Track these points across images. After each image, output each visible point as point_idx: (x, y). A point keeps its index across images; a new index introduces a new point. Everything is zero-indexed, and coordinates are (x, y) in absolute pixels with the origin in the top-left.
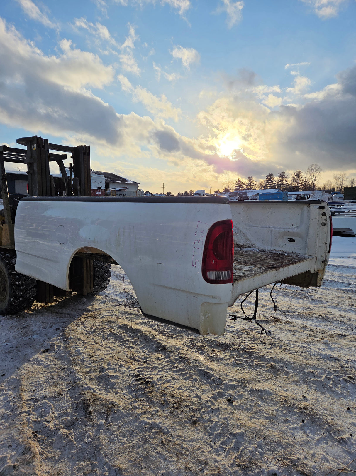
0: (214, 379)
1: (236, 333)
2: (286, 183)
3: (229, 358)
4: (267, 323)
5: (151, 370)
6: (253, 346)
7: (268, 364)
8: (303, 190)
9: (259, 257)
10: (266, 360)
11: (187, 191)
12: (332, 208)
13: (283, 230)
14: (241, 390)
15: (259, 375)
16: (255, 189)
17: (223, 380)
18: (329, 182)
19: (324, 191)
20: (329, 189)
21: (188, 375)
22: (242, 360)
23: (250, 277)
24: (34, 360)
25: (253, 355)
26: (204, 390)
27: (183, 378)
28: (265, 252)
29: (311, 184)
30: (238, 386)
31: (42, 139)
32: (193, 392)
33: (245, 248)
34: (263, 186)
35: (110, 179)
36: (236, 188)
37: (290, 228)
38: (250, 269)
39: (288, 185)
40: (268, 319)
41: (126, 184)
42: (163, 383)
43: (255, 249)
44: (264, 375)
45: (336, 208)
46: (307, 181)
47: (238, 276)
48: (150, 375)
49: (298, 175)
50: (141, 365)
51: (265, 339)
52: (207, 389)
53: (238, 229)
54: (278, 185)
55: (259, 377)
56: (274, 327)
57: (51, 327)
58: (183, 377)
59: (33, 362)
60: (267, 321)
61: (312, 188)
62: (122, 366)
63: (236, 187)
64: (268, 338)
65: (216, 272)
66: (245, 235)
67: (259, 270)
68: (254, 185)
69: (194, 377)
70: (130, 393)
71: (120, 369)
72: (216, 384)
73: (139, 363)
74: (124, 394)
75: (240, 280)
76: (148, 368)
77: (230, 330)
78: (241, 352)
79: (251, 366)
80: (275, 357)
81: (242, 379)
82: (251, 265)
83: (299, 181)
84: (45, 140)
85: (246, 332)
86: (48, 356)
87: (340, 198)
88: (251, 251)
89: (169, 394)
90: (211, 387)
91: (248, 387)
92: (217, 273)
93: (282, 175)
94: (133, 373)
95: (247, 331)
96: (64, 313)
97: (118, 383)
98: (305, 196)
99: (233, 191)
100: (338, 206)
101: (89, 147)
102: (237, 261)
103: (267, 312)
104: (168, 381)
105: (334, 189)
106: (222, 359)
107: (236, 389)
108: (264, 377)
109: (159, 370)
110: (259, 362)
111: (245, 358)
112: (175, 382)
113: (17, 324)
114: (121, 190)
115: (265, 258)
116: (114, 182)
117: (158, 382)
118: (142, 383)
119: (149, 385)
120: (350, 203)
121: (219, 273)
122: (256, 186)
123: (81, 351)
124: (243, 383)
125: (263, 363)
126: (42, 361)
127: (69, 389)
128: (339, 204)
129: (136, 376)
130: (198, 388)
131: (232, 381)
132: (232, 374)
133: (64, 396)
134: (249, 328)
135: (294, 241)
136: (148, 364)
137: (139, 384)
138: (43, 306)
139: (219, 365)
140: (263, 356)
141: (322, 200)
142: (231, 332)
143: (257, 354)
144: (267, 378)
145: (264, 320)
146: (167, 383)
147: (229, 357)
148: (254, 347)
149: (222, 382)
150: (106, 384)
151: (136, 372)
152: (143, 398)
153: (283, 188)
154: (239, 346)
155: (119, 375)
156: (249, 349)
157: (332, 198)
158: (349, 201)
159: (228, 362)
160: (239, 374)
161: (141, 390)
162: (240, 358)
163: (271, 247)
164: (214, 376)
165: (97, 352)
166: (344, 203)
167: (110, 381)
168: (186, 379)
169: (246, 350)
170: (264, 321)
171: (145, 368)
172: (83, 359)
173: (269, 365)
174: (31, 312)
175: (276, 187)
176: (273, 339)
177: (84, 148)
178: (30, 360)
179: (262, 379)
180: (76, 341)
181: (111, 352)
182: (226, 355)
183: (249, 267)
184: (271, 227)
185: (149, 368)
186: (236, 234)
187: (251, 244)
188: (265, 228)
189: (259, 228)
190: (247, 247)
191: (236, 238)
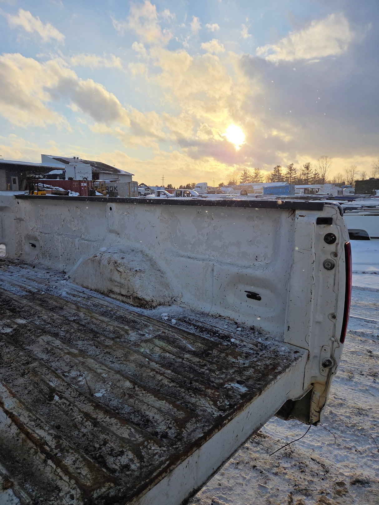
2: (294, 176)
8: (312, 184)
11: (189, 184)
12: (342, 203)
13: (235, 270)
16: (262, 182)
18: (340, 175)
19: (333, 184)
20: (340, 182)
29: (321, 177)
34: (270, 179)
35: (100, 169)
36: (242, 181)
37: (249, 267)
39: (297, 178)
41: (118, 175)
43: (178, 310)
45: (347, 204)
46: (317, 174)
49: (307, 168)
53: (151, 259)
54: (287, 177)
61: (322, 181)
63: (242, 179)
66: (161, 274)
68: (261, 178)
83: (308, 174)
87: (350, 192)
93: (291, 167)
98: (314, 190)
99: (238, 184)
100: (349, 201)
105: (344, 183)
114: (111, 181)
116: (104, 173)
120: (362, 198)
122: (263, 179)
128: (350, 199)
135: (259, 299)
141: (331, 194)
153: (292, 181)
157: (342, 192)
158: (361, 195)
163: (212, 306)
166: (355, 198)
175: (285, 180)
184: (211, 261)
186: (139, 274)
187: (171, 295)
188: (201, 262)
189: (189, 259)
190: (160, 305)
191: (138, 282)
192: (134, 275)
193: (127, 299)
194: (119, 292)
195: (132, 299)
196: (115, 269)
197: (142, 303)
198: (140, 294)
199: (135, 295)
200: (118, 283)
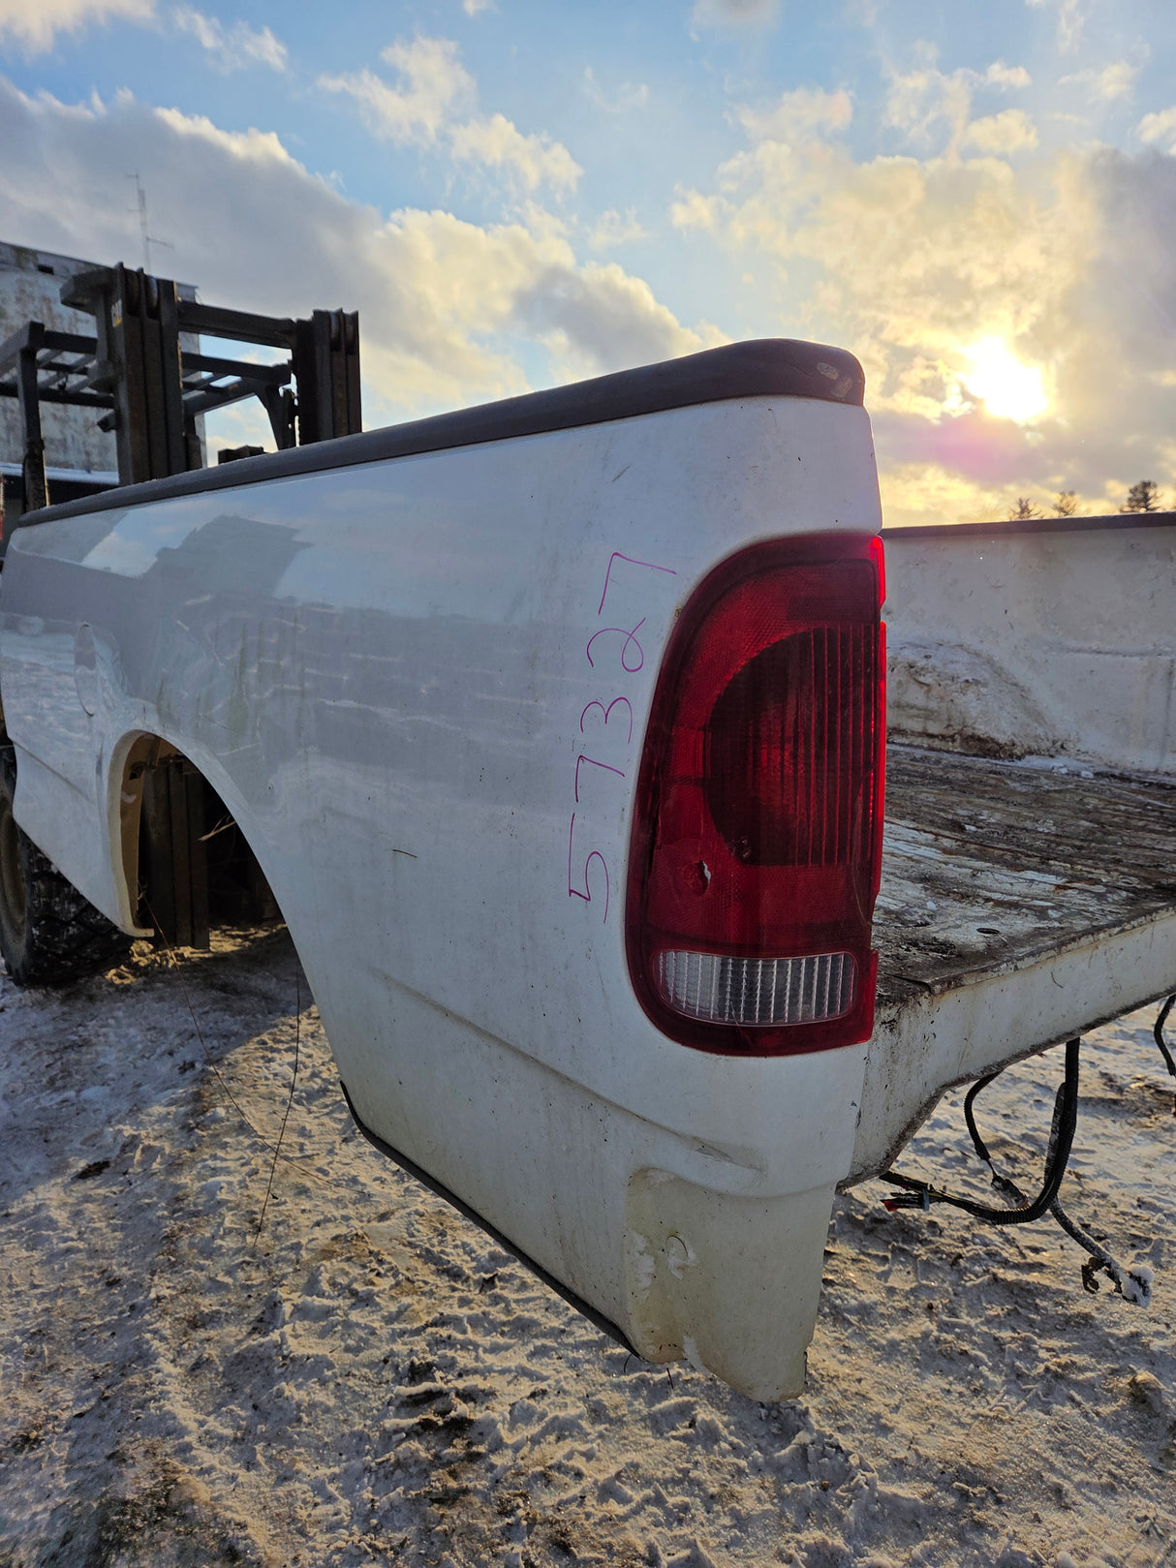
0: (804, 1448)
1: (957, 1160)
3: (906, 1311)
4: (1114, 1113)
5: (501, 1340)
6: (1036, 1250)
7: (1114, 1372)
9: (1096, 808)
10: (1103, 1347)
14: (951, 1548)
15: (1059, 1448)
17: (854, 1461)
21: (674, 1400)
22: (970, 1330)
23: (1031, 961)
24: (23, 1215)
25: (1037, 1308)
26: (741, 1521)
27: (645, 1412)
28: (1129, 780)
30: (936, 1512)
31: (147, 278)
32: (680, 1521)
33: (1019, 758)
38: (1035, 890)
40: (1120, 1090)
42: (535, 1441)
43: (1074, 765)
44: (1093, 1448)
47: (944, 947)
48: (485, 1372)
50: (464, 1302)
51: (1102, 1211)
52: (759, 1508)
53: (990, 662)
55: (1058, 1462)
56: (1155, 1138)
57: (171, 1053)
58: (650, 1404)
59: (12, 1227)
60: (1115, 1102)
62: (364, 1301)
64: (1121, 1208)
65: (724, 964)
66: (1022, 693)
67: (1093, 906)
69: (704, 1414)
70: (350, 1482)
71: (355, 1316)
72: (810, 1486)
73: (454, 1289)
74: (319, 1488)
75: (954, 983)
76: (491, 1322)
77: (927, 1140)
78: (971, 1281)
79: (1020, 1375)
80: (1158, 1334)
81: (961, 1470)
82: (1044, 864)
84: (159, 282)
85: (1007, 1156)
86: (88, 1199)
88: (1049, 774)
89: (546, 1521)
90: (782, 1497)
91: (994, 1534)
92: (737, 973)
94: (405, 1349)
95: (1012, 1153)
96: (252, 992)
97: (313, 1406)
101: (355, 317)
102: (962, 829)
103: (1117, 1052)
104: (562, 1429)
106: (865, 1311)
107: (921, 1536)
108: (1091, 1463)
109: (538, 1343)
110: (1064, 1359)
111: (989, 1321)
112: (601, 1436)
113: (50, 1028)
115: (1129, 815)
117: (512, 1428)
118: (427, 1425)
119: (457, 1449)
121: (752, 974)
123: (222, 1196)
124: (964, 1496)
125: (1090, 1368)
126: (51, 1224)
127: (81, 1415)
129: (419, 1373)
130: (712, 1497)
131: (902, 1477)
132: (912, 1418)
133: (39, 1453)
134: (1024, 1137)
136: (496, 1300)
137: (412, 1433)
138: (186, 955)
139: (847, 1349)
140: (1087, 1317)
142: (931, 1151)
143: (1057, 1304)
144: (1105, 1479)
145: (1100, 1094)
146: (552, 1438)
147: (906, 1304)
148: (1043, 1258)
149: (847, 1474)
150: (255, 1407)
151: (420, 1344)
152: (400, 1536)
154: (964, 1241)
155: (333, 1357)
156: (1016, 1266)
159: (894, 1334)
160: (946, 1424)
161: (413, 1470)
162: (965, 1319)
163: (1163, 755)
164: (809, 1429)
165: (289, 1206)
167: (280, 1394)
168: (658, 1424)
169: (1001, 1273)
170: (1102, 1100)
171: (474, 1322)
172: (213, 1237)
173: (1124, 1382)
174: (130, 980)
176: (1145, 1214)
177: (333, 319)
178: (7, 1215)
179: (1080, 1476)
180: (227, 1133)
181: (350, 1211)
182: (891, 1291)
183: (1030, 874)
184: (1167, 653)
185: (494, 1327)
186: (973, 688)
187: (1051, 737)
188: (1136, 659)
189: (1098, 656)
190: (1031, 753)
191: (974, 704)
192: (963, 692)
193: (943, 743)
194: (920, 730)
195: (958, 741)
196: (912, 681)
197: (986, 747)
198: (982, 730)
199: (970, 732)
200: (919, 709)
